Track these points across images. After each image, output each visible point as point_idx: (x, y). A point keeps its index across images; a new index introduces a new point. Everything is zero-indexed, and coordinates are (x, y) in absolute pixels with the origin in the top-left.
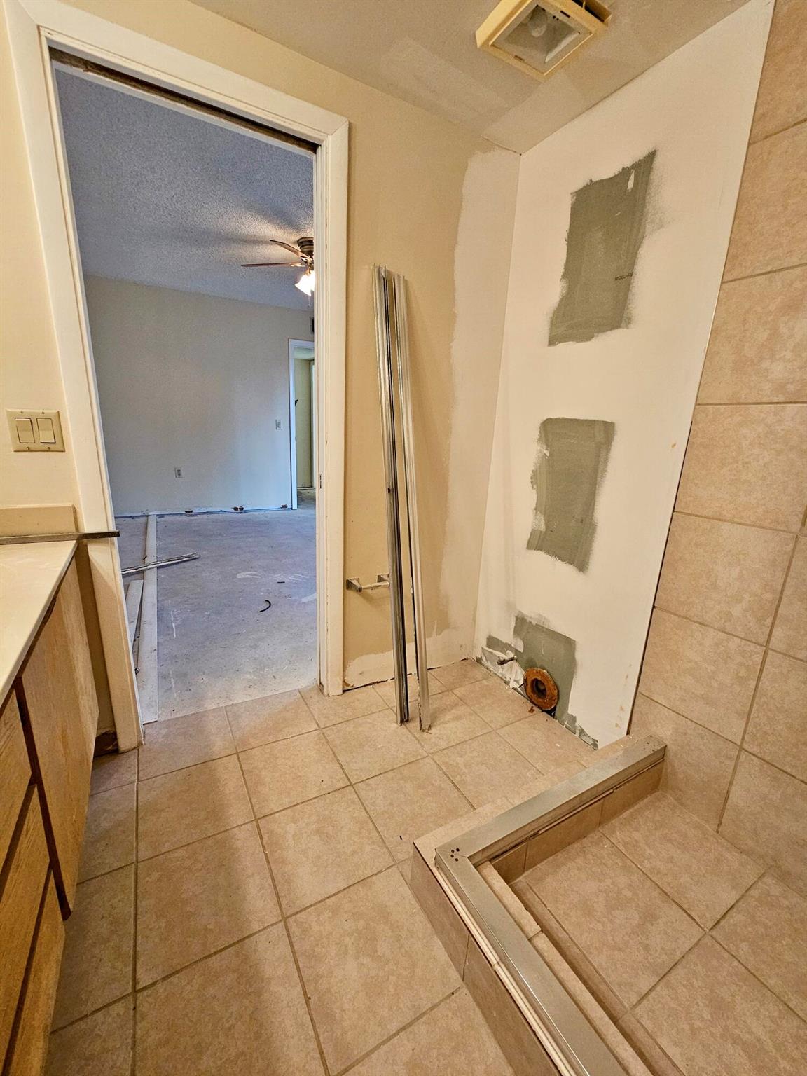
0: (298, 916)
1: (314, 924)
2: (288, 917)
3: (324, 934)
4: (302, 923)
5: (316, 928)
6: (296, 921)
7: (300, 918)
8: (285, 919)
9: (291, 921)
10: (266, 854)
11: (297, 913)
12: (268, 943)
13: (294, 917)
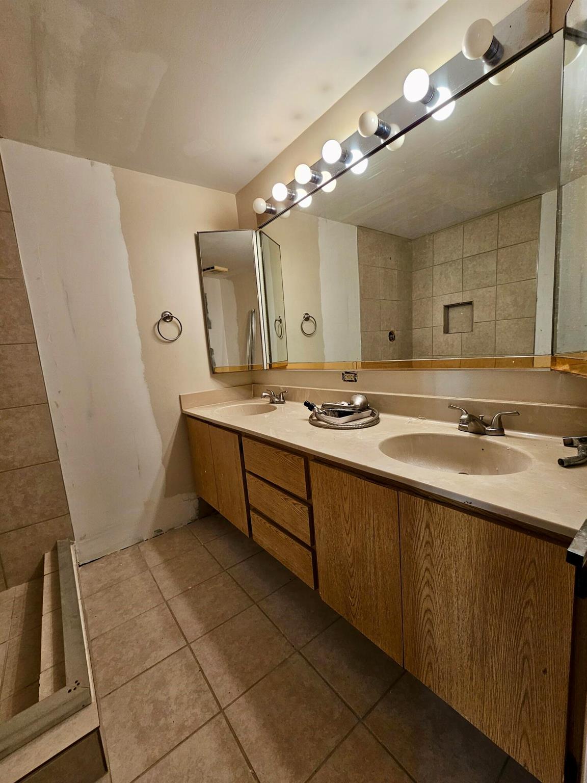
0: (211, 716)
1: (199, 713)
2: (219, 713)
3: (191, 707)
4: (208, 711)
5: (197, 710)
6: (213, 712)
7: (210, 715)
8: (222, 711)
9: (216, 710)
10: (251, 767)
11: (212, 718)
12: (231, 692)
13: (215, 714)
